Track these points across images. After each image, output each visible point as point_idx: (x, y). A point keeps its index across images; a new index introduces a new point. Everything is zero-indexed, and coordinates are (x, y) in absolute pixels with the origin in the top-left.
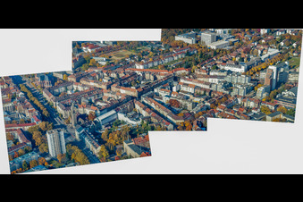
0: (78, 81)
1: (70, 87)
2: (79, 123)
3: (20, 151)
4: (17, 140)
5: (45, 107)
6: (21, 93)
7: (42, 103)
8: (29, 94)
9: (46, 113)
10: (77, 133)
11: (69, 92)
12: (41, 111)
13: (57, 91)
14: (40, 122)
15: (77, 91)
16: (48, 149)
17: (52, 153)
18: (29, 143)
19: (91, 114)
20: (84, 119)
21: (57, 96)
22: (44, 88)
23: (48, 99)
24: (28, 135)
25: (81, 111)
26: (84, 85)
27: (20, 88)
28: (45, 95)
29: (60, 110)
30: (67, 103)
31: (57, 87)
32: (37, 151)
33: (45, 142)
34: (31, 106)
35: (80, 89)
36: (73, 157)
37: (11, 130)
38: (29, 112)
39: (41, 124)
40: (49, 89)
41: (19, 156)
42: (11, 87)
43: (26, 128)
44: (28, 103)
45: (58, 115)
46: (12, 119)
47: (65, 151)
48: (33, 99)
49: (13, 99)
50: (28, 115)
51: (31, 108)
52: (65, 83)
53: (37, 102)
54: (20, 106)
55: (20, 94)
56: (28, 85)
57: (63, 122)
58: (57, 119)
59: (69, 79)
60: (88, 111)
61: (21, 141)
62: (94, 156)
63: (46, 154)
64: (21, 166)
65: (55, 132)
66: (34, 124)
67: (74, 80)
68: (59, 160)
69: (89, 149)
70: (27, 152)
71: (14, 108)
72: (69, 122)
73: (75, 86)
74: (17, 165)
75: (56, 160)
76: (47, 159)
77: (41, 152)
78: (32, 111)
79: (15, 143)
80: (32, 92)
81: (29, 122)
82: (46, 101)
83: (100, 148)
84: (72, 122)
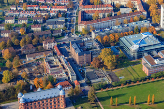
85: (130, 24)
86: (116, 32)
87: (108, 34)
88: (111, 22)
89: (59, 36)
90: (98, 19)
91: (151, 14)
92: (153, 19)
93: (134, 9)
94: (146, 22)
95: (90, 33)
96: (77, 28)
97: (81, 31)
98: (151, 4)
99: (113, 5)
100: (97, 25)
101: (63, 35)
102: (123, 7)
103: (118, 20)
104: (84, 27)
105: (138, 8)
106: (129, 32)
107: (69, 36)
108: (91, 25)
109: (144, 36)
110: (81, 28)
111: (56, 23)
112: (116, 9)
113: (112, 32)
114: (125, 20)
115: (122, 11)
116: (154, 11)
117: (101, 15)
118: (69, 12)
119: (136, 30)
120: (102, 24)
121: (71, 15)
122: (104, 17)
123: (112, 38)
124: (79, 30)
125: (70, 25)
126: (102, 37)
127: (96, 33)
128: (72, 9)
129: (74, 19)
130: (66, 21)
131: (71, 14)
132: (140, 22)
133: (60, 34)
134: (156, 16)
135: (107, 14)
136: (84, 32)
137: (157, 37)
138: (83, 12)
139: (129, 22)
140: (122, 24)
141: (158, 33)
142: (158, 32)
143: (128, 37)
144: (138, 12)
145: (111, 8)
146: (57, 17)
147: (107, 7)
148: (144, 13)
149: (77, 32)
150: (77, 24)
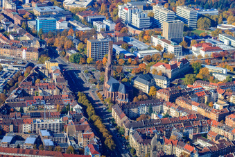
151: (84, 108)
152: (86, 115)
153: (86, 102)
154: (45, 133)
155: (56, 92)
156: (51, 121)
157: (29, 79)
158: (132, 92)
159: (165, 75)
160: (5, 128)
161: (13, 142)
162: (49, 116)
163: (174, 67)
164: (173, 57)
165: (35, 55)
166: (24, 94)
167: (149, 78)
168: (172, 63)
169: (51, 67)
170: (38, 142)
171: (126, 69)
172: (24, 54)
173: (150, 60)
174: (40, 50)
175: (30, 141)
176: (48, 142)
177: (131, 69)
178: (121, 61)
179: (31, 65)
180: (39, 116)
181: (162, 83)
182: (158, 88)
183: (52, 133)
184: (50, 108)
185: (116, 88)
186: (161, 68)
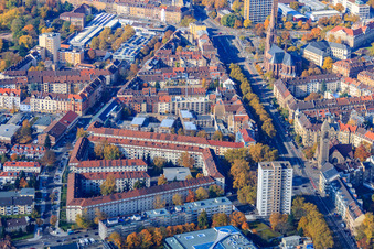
0: (353, 75)
1: (332, 85)
2: (333, 161)
3: (200, 191)
4: (200, 170)
5: (271, 115)
6: (229, 81)
7: (266, 108)
8: (245, 86)
9: (268, 127)
10: (322, 180)
11: (328, 95)
12: (258, 123)
13: (303, 88)
14: (253, 144)
15: (345, 95)
16: (255, 200)
17: (261, 208)
18: (222, 180)
19: (363, 145)
20: (345, 155)
21: (302, 98)
22: (277, 78)
23: (281, 101)
24: (223, 165)
25: (343, 137)
26: (363, 86)
27: (229, 71)
28: (276, 93)
29: (299, 127)
30: (317, 115)
31: (305, 81)
32: (233, 199)
33: (252, 183)
34: (242, 109)
35: (354, 92)
36: (301, 224)
37: (192, 148)
38: (236, 120)
39: (254, 148)
40: (288, 83)
41: (196, 199)
42: (213, 66)
43: (222, 151)
44: (239, 102)
45: (291, 138)
46: (199, 128)
47: (288, 209)
48: (250, 95)
49: (211, 89)
50: (232, 125)
51: (242, 113)
52: (325, 75)
53: (255, 103)
54: (219, 105)
55: (227, 83)
56: (247, 67)
57: (300, 154)
58: (288, 145)
59: (336, 68)
60: (357, 141)
61: (206, 173)
62: (348, 232)
63: (248, 208)
64: (195, 220)
65: (276, 166)
66: (240, 145)
67: (345, 72)
68: (273, 224)
69: (339, 217)
70: (213, 195)
71: (208, 108)
72: (311, 155)
73: (343, 86)
74: (187, 216)
75: (267, 223)
76: (250, 217)
77: (240, 201)
78: (240, 120)
79: (194, 174)
80: (251, 81)
81: (231, 139)
82: (276, 106)
83: (362, 218)
84: (319, 155)
85: (187, 206)
86: (156, 224)
87: (138, 229)
88: (143, 201)
89: (21, 234)
90: (113, 193)
91: (234, 183)
92: (239, 194)
93: (196, 171)
94: (223, 201)
95: (95, 227)
96: (63, 214)
97: (74, 220)
98: (235, 161)
99: (148, 161)
100: (111, 206)
101: (31, 230)
102: (170, 165)
103: (159, 197)
104: (80, 212)
105: (204, 168)
106: (186, 224)
107: (45, 233)
108: (98, 207)
109: (221, 234)
110: (74, 213)
111: (14, 201)
112: (155, 169)
113: (146, 223)
114: (176, 197)
115: (169, 174)
116: (242, 175)
117: (120, 184)
118: (45, 176)
119: (203, 219)
120: (124, 205)
121: (49, 183)
122: (127, 188)
123: (147, 239)
124: (68, 219)
125: (48, 207)
126: (123, 237)
127: (109, 227)
128: (51, 169)
129: (57, 193)
130: (38, 196)
131: (50, 180)
132: (210, 201)
133: (23, 227)
134: (246, 188)
135: (133, 181)
136: (80, 224)
137: (249, 236)
138: (79, 177)
139: (185, 200)
140: (169, 206)
141: (251, 228)
142: (251, 224)
143: (184, 237)
144: (206, 179)
145: (144, 168)
146: (18, 186)
147: (134, 164)
148: (219, 179)
149: (64, 224)
150: (63, 204)
151: (238, 83)
152: (239, 92)
153: (240, 77)
154: (186, 114)
155: (202, 63)
156: (194, 100)
157: (168, 46)
158: (301, 64)
159: (345, 44)
160: (136, 107)
161: (145, 124)
162: (192, 92)
163: (357, 33)
164: (357, 19)
165: (177, 16)
166: (161, 65)
167: (324, 46)
168: (355, 27)
169: (197, 31)
170: (178, 125)
171: (294, 35)
172: (163, 14)
173: (326, 23)
174: (184, 9)
175: (167, 123)
176: (189, 126)
177: (301, 35)
178: (288, 25)
179: (172, 28)
180: (179, 92)
181: (341, 53)
182: (335, 60)
183: (195, 115)
184: (194, 83)
185: (279, 58)
186: (340, 34)
